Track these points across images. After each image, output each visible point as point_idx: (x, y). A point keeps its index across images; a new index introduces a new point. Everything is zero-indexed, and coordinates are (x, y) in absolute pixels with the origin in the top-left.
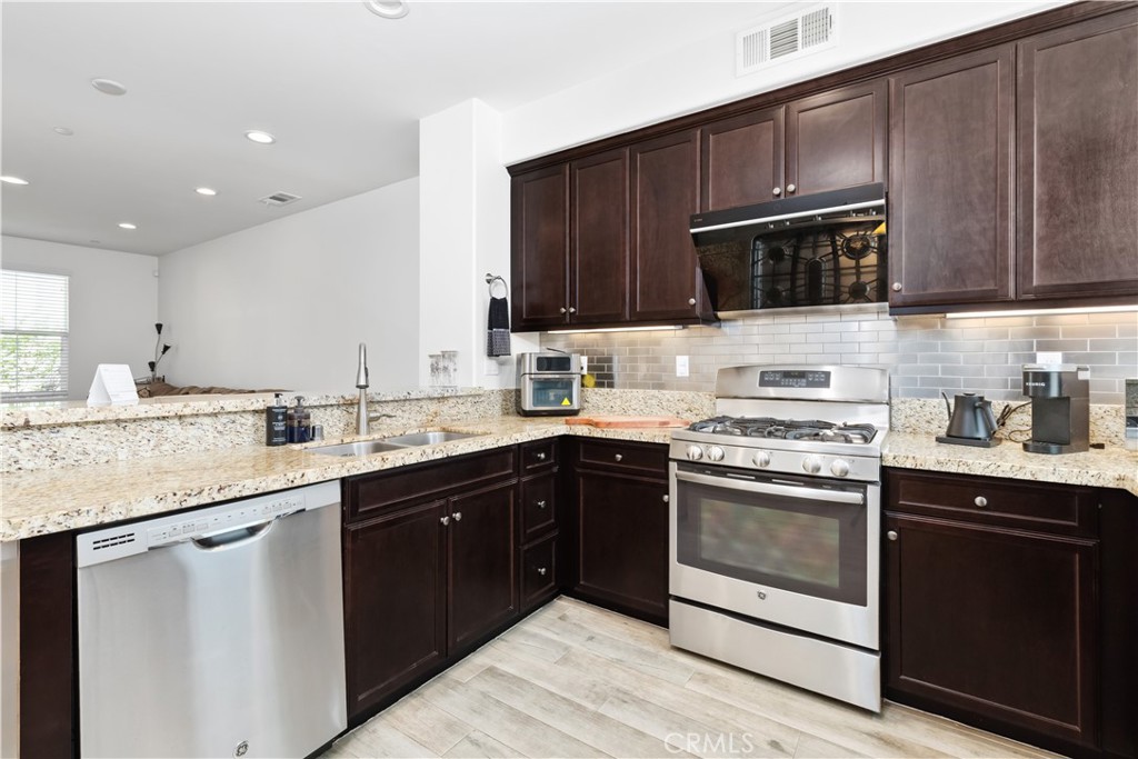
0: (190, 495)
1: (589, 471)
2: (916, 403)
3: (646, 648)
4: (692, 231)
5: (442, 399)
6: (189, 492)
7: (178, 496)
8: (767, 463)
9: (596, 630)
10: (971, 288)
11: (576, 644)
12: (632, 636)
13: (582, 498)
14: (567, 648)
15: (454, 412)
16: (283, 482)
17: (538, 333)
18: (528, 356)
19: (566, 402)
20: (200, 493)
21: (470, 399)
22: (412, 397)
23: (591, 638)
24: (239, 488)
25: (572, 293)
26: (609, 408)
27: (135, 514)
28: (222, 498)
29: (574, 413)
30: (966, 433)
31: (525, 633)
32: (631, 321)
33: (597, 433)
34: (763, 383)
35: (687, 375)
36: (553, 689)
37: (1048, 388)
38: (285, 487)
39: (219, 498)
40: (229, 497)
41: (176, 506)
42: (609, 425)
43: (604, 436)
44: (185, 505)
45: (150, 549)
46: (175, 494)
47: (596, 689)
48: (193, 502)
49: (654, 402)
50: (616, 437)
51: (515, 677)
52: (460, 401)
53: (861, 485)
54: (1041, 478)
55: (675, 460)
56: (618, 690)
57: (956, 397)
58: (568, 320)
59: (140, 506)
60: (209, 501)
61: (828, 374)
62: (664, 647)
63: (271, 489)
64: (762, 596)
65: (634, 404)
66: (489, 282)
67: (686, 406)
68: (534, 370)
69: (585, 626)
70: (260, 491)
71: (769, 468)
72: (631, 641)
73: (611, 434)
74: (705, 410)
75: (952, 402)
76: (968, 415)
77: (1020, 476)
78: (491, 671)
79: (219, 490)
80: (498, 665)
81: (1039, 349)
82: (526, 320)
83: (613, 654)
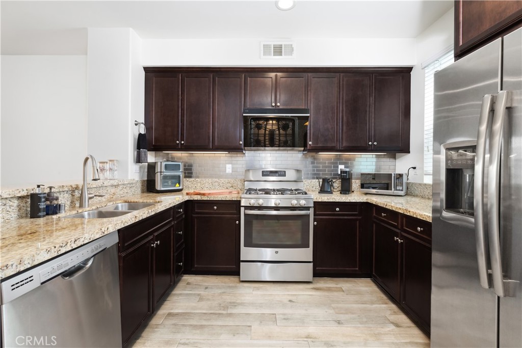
0: (62, 247)
1: (199, 215)
2: (309, 181)
3: (231, 285)
4: (244, 115)
5: (116, 186)
6: (61, 245)
7: (56, 248)
8: (279, 204)
9: (206, 284)
10: (329, 145)
11: (202, 292)
12: (222, 282)
13: (196, 228)
14: (199, 295)
15: (121, 192)
16: (100, 233)
17: (154, 152)
18: (159, 164)
19: (177, 185)
20: (66, 245)
21: (129, 185)
22: (105, 185)
23: (206, 288)
24: (82, 239)
25: (182, 135)
26: (194, 187)
27: (36, 263)
28: (76, 247)
29: (180, 190)
30: (326, 190)
31: (175, 295)
32: (212, 149)
33: (205, 198)
34: (263, 175)
35: (231, 172)
36: (204, 312)
37: (346, 176)
38: (101, 236)
39: (75, 246)
40: (79, 245)
41: (56, 254)
42: (209, 194)
43: (208, 199)
44: (60, 253)
45: (42, 283)
46: (55, 247)
47: (222, 305)
48: (63, 250)
49: (216, 184)
50: (215, 199)
51: (184, 313)
52: (125, 187)
53: (308, 208)
54: (351, 201)
55: (242, 206)
56: (230, 303)
57: (323, 179)
58: (180, 147)
59: (39, 257)
60: (70, 249)
61: (285, 172)
62: (237, 283)
63: (95, 238)
64: (277, 252)
65: (207, 185)
66: (136, 125)
67: (230, 185)
68: (163, 170)
69: (201, 284)
70: (91, 240)
71: (279, 206)
72: (224, 284)
73: (212, 198)
74: (239, 186)
75: (321, 180)
76: (326, 184)
77: (347, 201)
78: (170, 315)
79: (75, 242)
80: (172, 311)
81: (340, 164)
82: (154, 146)
83: (220, 291)
